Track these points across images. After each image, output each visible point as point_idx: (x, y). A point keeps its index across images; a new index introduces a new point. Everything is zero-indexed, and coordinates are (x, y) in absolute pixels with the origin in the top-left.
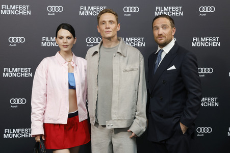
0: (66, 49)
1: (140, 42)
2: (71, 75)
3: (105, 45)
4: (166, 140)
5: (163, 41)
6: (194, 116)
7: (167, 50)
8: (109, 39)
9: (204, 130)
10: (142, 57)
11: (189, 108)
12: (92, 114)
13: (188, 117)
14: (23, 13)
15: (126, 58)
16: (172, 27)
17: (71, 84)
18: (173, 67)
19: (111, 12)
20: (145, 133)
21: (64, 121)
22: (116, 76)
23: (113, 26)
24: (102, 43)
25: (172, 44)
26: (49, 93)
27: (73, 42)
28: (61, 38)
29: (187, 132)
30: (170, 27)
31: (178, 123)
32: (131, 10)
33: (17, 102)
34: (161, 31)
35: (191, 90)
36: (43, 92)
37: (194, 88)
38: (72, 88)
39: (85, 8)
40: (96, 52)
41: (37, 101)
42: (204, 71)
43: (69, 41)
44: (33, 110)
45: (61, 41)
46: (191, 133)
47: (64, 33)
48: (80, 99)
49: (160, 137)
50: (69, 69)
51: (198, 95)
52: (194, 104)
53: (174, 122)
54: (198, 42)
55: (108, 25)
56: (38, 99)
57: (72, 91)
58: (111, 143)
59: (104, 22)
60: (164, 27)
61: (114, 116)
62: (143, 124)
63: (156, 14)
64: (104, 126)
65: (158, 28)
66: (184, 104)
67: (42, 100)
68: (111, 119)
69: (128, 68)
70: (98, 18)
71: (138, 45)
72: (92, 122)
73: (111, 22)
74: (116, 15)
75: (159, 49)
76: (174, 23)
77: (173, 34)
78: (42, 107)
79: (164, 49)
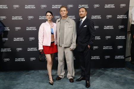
0: (49, 19)
2: (52, 29)
3: (63, 18)
4: (83, 51)
5: (82, 16)
6: (93, 43)
7: (84, 20)
8: (64, 17)
9: (95, 47)
10: (75, 22)
11: (91, 40)
12: (58, 42)
13: (91, 43)
14: (33, 8)
15: (69, 23)
16: (86, 12)
17: (52, 32)
18: (86, 26)
19: (64, 7)
22: (65, 29)
23: (65, 12)
24: (61, 18)
25: (85, 18)
26: (44, 35)
27: (52, 17)
28: (48, 16)
29: (90, 48)
30: (85, 12)
31: (87, 45)
32: (70, 6)
33: (32, 39)
34: (82, 13)
35: (92, 34)
36: (43, 35)
37: (93, 33)
38: (52, 34)
39: (54, 6)
40: (59, 21)
41: (40, 38)
42: (96, 27)
43: (51, 17)
44: (39, 41)
45: (48, 17)
46: (92, 48)
48: (55, 37)
49: (81, 50)
50: (51, 27)
51: (94, 35)
52: (93, 39)
53: (86, 45)
54: (94, 17)
55: (64, 12)
56: (41, 37)
57: (52, 35)
58: (64, 52)
59: (62, 11)
60: (83, 11)
61: (64, 43)
63: (79, 7)
64: (61, 46)
65: (80, 12)
66: (90, 39)
67: (42, 38)
69: (70, 26)
70: (60, 9)
71: (73, 18)
72: (58, 45)
73: (64, 11)
74: (66, 8)
75: (81, 19)
76: (86, 10)
78: (42, 40)
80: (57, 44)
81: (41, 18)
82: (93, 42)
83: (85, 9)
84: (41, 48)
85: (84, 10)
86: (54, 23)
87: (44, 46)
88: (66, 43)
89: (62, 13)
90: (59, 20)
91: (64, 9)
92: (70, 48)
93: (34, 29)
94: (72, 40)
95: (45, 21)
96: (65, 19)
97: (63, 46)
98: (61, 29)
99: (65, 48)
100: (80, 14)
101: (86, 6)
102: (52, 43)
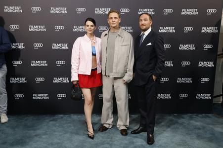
0: (90, 32)
1: (130, 29)
2: (93, 48)
3: (112, 31)
5: (144, 28)
6: (161, 72)
7: (147, 33)
8: (114, 27)
10: (132, 37)
11: (158, 67)
12: (104, 69)
13: (157, 72)
14: (63, 12)
15: (123, 39)
16: (150, 20)
17: (94, 53)
18: (150, 44)
19: (115, 12)
20: (132, 81)
21: (89, 73)
22: (116, 48)
23: (116, 20)
24: (110, 29)
25: (150, 30)
26: (81, 57)
27: (94, 28)
28: (88, 26)
29: (156, 80)
31: (152, 75)
32: (125, 10)
34: (143, 22)
35: (160, 57)
36: (78, 57)
38: (94, 55)
39: (98, 9)
40: (106, 34)
41: (75, 62)
43: (92, 28)
44: (72, 67)
45: (87, 28)
47: (89, 23)
49: (142, 83)
50: (92, 44)
51: (163, 60)
52: (161, 65)
53: (150, 75)
54: (163, 30)
55: (114, 20)
56: (76, 61)
57: (94, 57)
58: (113, 86)
59: (111, 18)
60: (145, 20)
61: (114, 71)
62: (131, 76)
63: (139, 13)
64: (109, 76)
65: (142, 20)
66: (155, 65)
67: (77, 61)
68: (112, 72)
69: (124, 44)
70: (108, 15)
71: (128, 31)
72: (103, 74)
73: (115, 18)
74: (118, 13)
75: (142, 33)
76: (151, 18)
77: (151, 24)
78: (77, 65)
79: (145, 33)
80: (101, 73)
81: (77, 29)
82: (161, 70)
83: (150, 15)
84: (75, 78)
85: (148, 17)
86: (98, 38)
87: (79, 76)
88: (117, 70)
89: (111, 21)
90: (106, 32)
91: (114, 15)
92: (124, 79)
93: (65, 46)
94: (126, 66)
95: (82, 34)
96: (116, 31)
97: (112, 76)
98: (110, 47)
99: (115, 79)
100: (141, 23)
101: (151, 12)
102: (94, 71)
